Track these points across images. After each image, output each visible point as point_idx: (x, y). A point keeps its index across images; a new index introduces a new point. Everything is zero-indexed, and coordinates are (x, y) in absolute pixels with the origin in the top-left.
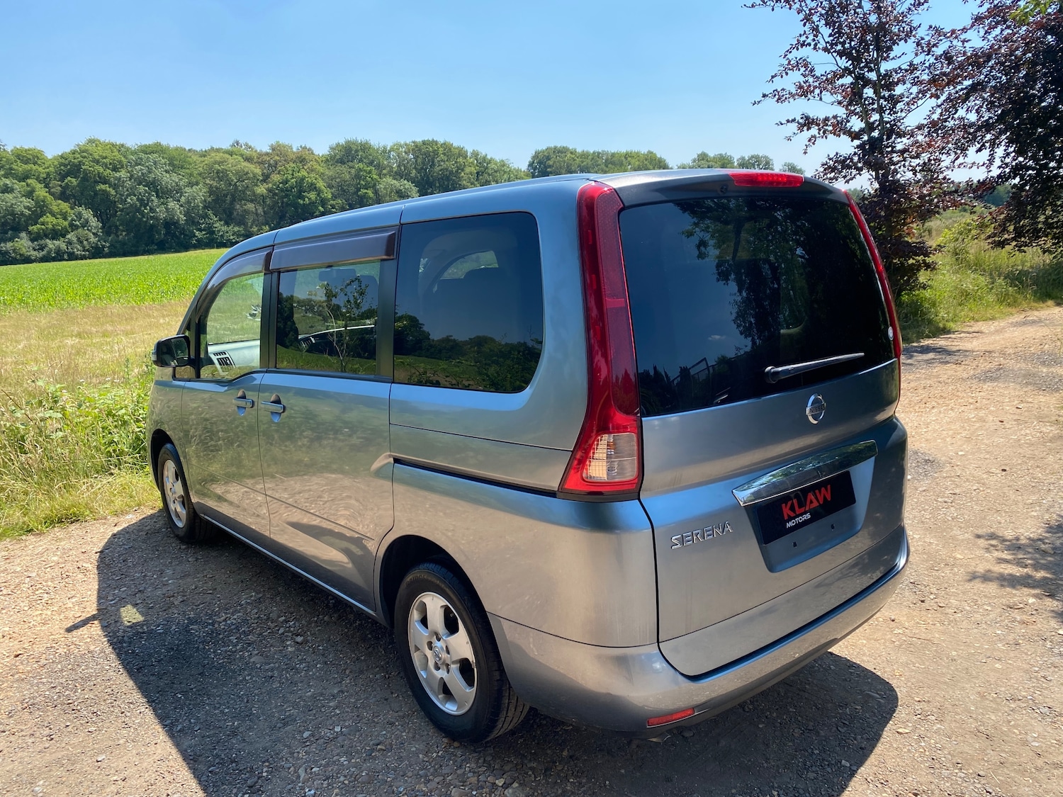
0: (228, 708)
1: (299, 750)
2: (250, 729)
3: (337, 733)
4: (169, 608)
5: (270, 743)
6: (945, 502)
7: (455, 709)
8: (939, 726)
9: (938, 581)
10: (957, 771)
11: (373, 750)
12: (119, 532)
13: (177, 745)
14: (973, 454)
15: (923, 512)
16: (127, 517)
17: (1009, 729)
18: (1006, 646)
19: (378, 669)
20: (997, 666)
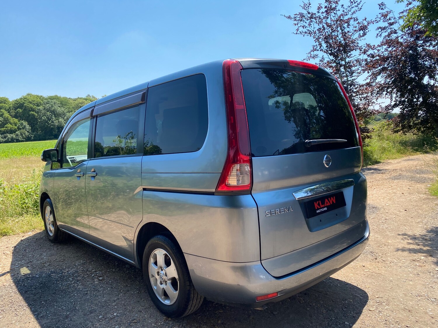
0: (65, 307)
1: (96, 323)
2: (75, 315)
3: (115, 316)
4: (43, 267)
5: (83, 321)
6: (382, 222)
7: (169, 303)
8: (387, 307)
9: (382, 251)
10: (397, 325)
11: (131, 323)
12: (24, 240)
13: (40, 323)
14: (392, 205)
15: (373, 226)
16: (29, 233)
17: (418, 308)
18: (414, 275)
19: (136, 290)
20: (410, 283)
